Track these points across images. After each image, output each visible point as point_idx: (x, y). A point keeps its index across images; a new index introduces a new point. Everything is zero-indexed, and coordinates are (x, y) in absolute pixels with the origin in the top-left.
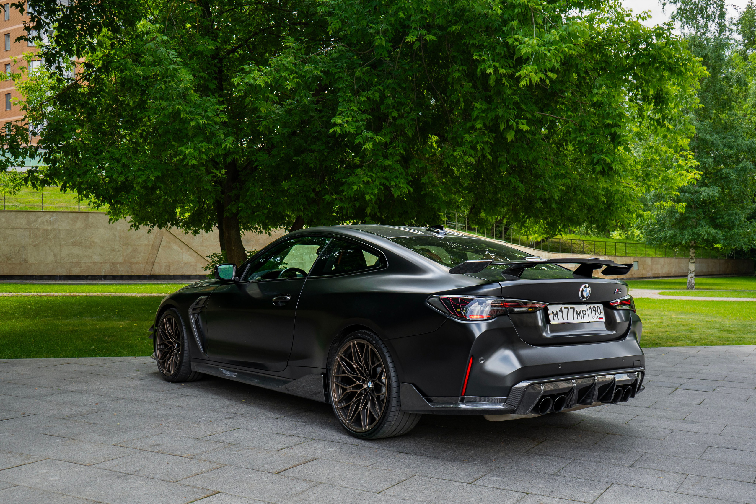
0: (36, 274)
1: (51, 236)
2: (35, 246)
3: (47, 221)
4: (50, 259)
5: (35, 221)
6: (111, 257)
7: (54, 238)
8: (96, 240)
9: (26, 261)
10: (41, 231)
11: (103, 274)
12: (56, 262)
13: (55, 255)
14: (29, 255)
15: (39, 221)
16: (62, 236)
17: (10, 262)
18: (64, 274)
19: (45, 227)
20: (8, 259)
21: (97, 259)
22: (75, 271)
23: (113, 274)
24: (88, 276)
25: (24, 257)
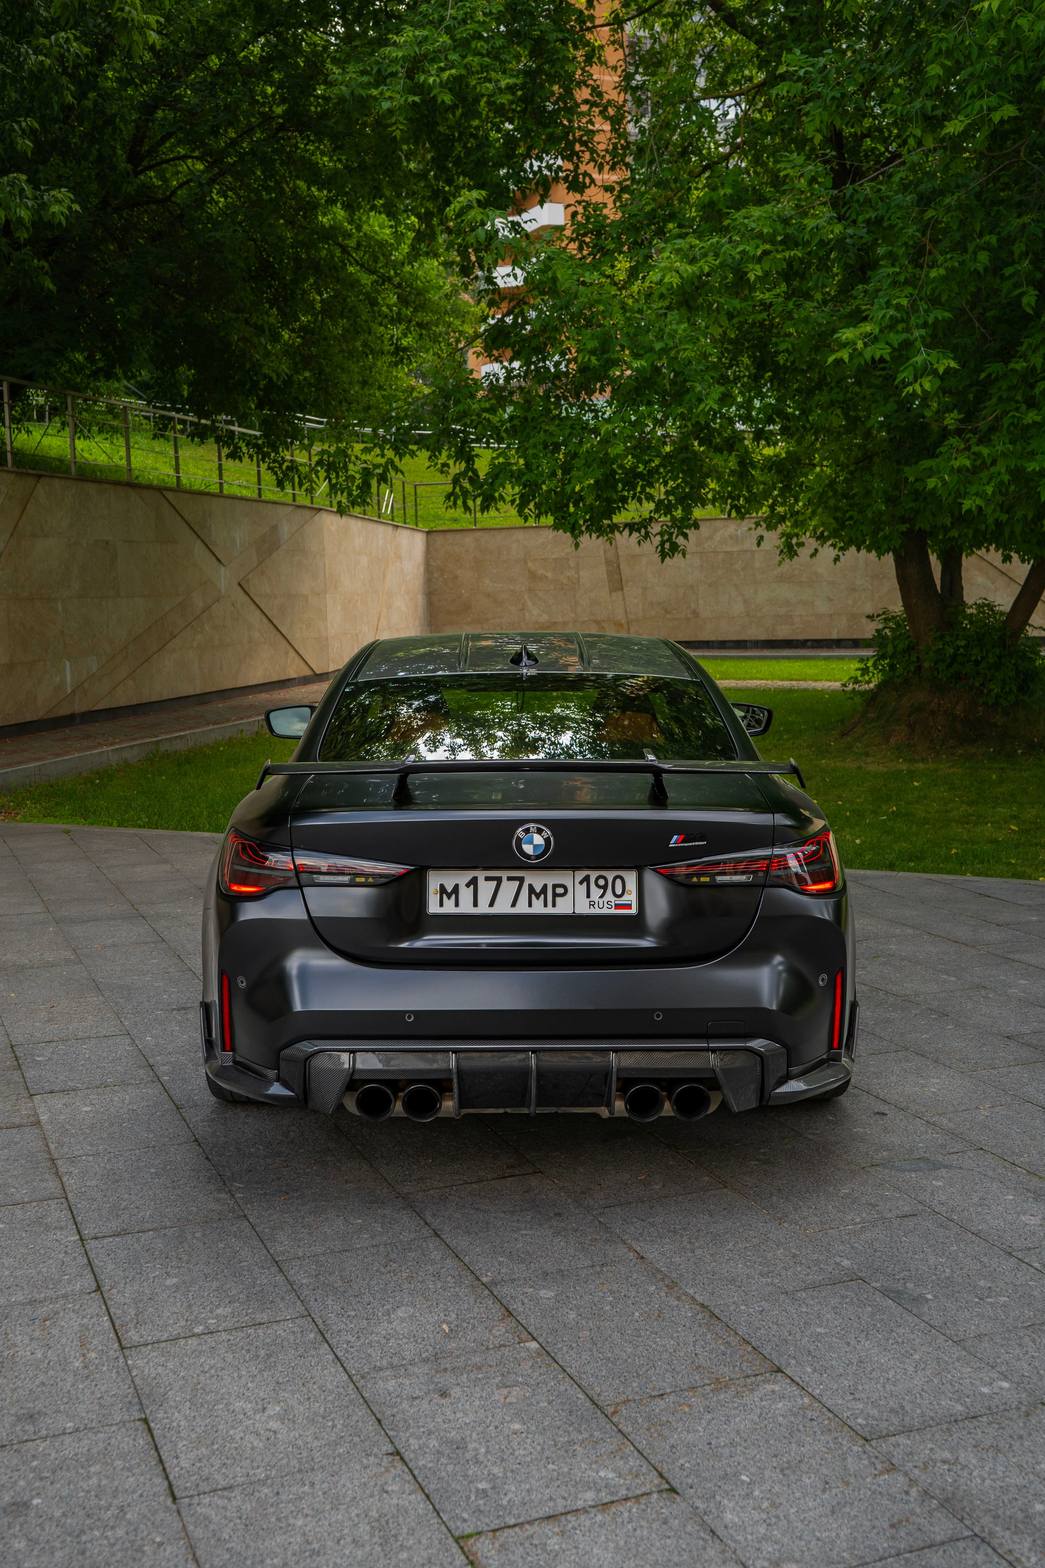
0: (713, 639)
1: (738, 566)
2: (710, 585)
3: (731, 537)
4: (738, 608)
5: (711, 537)
6: (850, 602)
7: (744, 569)
8: (820, 570)
9: (695, 613)
10: (721, 556)
11: (834, 636)
12: (748, 615)
13: (745, 602)
14: (701, 602)
15: (718, 537)
16: (757, 565)
17: (669, 616)
18: (763, 637)
19: (728, 549)
20: (667, 612)
21: (822, 607)
22: (783, 632)
23: (855, 637)
24: (806, 641)
25: (693, 606)
